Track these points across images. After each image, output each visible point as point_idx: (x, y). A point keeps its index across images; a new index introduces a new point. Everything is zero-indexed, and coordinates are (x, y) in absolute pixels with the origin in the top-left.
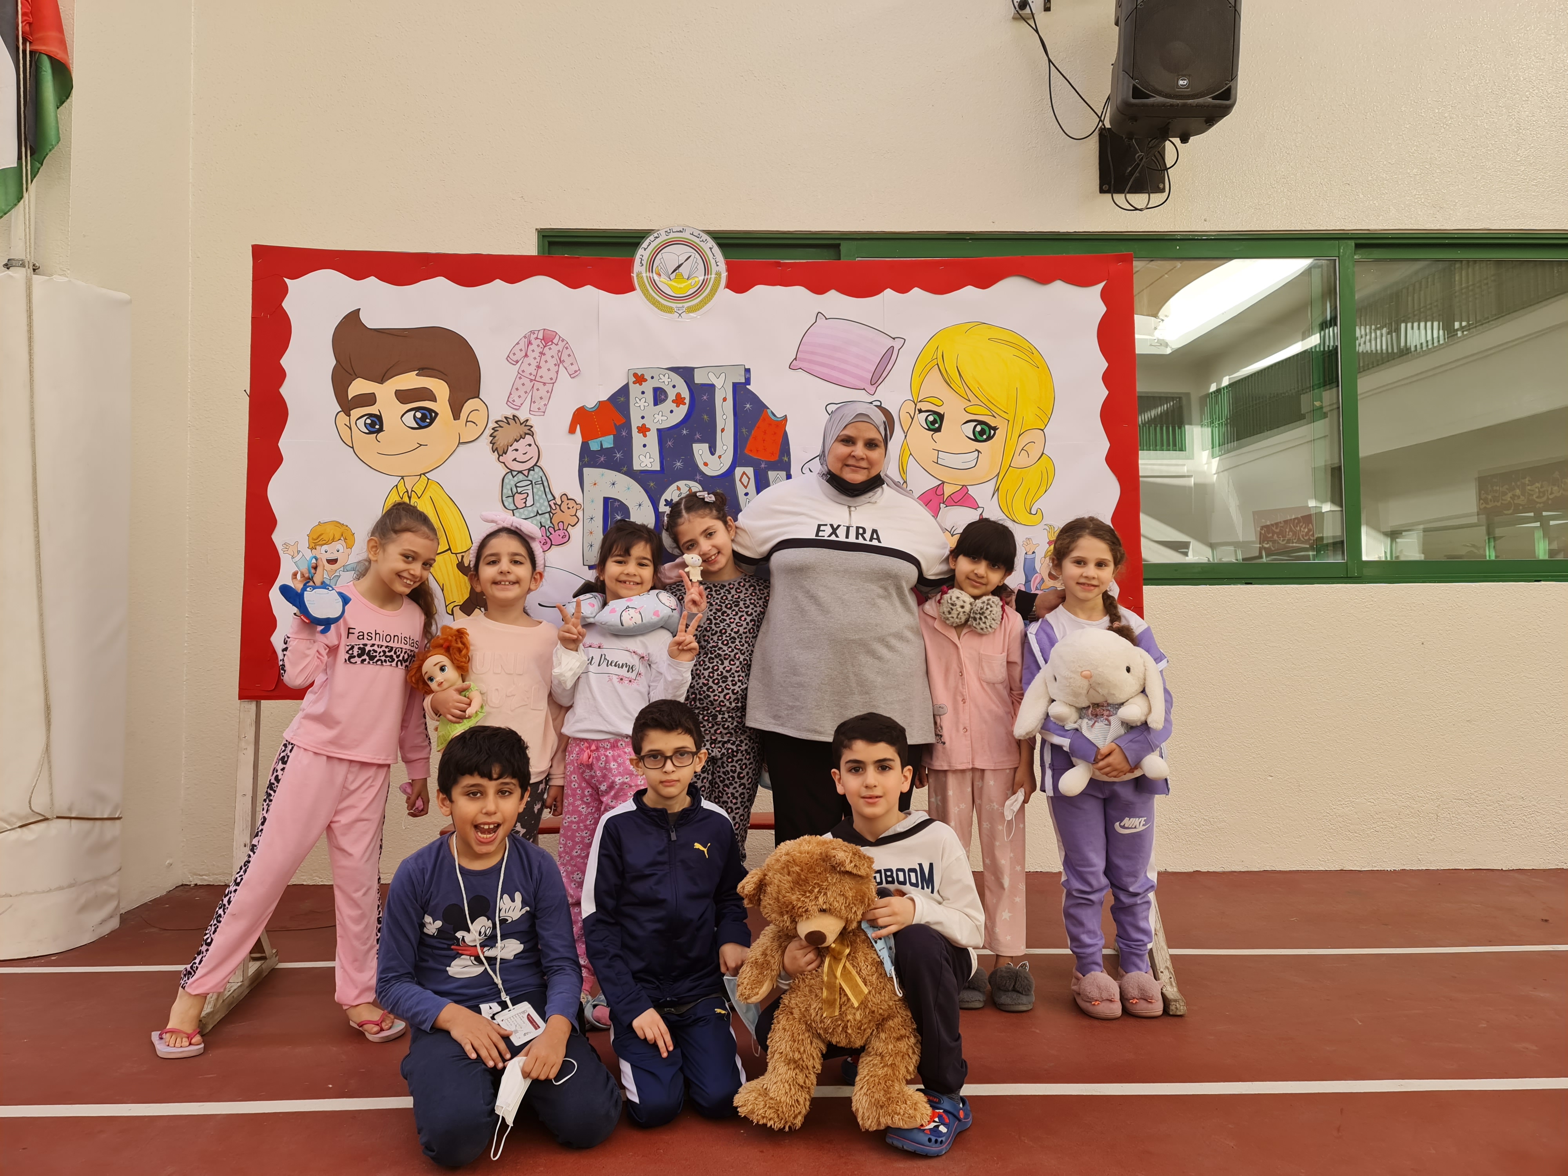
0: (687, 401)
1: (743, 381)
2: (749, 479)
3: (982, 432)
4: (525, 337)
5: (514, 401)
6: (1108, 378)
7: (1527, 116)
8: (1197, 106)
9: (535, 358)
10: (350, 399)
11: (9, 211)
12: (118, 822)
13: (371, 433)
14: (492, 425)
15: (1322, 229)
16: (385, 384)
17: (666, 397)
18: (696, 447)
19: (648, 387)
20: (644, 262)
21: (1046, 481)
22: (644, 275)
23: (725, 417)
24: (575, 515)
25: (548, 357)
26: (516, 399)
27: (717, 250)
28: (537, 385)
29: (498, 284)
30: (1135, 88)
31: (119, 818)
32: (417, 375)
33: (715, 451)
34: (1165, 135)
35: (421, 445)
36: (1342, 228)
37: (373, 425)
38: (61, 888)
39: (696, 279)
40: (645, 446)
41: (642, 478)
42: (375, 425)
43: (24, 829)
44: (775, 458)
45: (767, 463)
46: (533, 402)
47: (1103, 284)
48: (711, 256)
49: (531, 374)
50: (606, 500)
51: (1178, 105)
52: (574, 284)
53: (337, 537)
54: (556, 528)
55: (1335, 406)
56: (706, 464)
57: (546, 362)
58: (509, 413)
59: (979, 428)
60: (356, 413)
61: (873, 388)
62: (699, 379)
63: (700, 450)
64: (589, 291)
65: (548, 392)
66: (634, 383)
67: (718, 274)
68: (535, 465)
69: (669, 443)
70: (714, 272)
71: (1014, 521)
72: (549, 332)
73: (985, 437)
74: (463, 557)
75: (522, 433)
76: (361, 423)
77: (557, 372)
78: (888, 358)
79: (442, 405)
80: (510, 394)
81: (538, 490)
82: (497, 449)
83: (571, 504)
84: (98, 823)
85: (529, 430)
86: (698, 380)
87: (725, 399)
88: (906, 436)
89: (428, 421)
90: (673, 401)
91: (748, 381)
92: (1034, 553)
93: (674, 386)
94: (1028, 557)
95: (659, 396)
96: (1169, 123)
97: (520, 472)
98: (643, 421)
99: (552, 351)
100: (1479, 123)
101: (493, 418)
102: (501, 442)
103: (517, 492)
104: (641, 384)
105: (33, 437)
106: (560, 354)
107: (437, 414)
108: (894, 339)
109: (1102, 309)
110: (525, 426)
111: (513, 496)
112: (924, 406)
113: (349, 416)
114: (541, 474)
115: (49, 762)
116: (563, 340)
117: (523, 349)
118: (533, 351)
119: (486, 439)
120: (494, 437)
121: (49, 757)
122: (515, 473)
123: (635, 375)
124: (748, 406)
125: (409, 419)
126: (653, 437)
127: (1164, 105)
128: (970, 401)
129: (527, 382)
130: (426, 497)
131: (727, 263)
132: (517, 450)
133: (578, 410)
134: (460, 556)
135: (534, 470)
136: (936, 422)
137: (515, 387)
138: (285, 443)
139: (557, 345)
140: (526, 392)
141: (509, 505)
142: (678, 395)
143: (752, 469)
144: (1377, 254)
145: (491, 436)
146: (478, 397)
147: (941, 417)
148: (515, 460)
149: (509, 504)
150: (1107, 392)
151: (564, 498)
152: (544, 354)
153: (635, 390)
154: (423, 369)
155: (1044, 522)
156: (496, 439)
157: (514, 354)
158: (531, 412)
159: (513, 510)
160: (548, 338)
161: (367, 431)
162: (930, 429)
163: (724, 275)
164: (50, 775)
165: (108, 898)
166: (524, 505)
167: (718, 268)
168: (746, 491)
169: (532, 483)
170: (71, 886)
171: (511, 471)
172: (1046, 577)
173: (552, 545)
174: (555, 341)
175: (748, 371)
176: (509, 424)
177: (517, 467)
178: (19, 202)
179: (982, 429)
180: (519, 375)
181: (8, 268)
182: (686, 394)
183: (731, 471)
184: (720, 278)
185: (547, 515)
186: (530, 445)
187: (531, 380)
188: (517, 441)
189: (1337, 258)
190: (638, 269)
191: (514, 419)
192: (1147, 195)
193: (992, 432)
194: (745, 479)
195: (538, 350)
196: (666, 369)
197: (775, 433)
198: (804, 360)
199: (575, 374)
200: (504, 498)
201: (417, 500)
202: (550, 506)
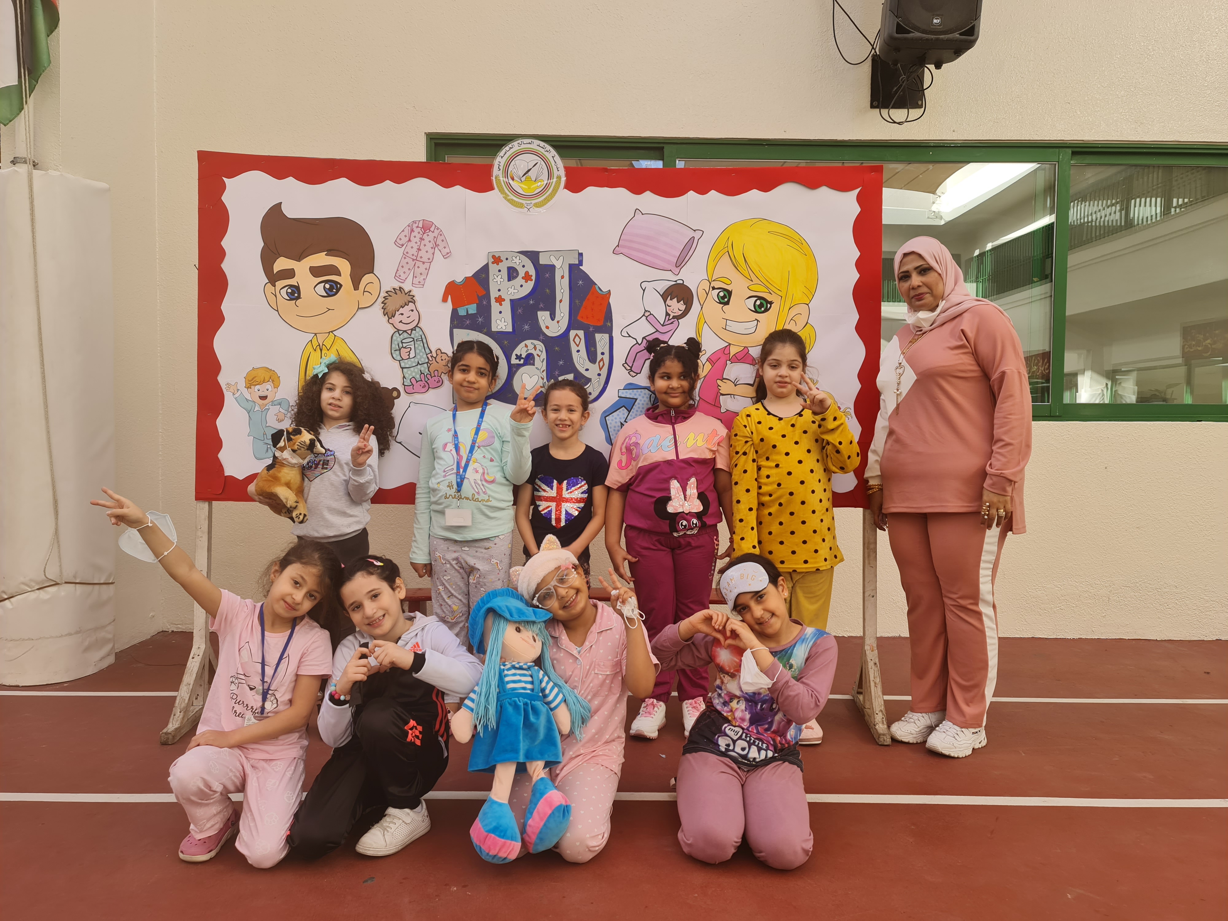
0: (534, 278)
1: (577, 263)
2: (580, 339)
3: (761, 306)
4: (409, 226)
5: (400, 276)
6: (859, 265)
7: (1216, 49)
8: (947, 40)
9: (416, 243)
10: (275, 273)
11: (13, 119)
12: (111, 586)
13: (291, 299)
14: (383, 294)
15: (1046, 139)
16: (302, 262)
17: (518, 274)
18: (540, 314)
19: (503, 266)
20: (501, 167)
22: (501, 178)
23: (562, 291)
25: (426, 241)
26: (402, 274)
27: (558, 158)
28: (418, 264)
29: (388, 184)
30: (898, 24)
31: (112, 583)
32: (326, 255)
33: (555, 317)
34: (922, 62)
35: (329, 309)
36: (1062, 139)
37: (292, 293)
38: (70, 634)
39: (542, 181)
40: (500, 312)
41: (498, 335)
42: (295, 293)
43: (41, 591)
44: (600, 324)
46: (414, 277)
47: (859, 190)
48: (553, 163)
49: (413, 255)
51: (932, 39)
52: (447, 184)
53: (267, 379)
54: (433, 375)
56: (547, 327)
57: (425, 245)
58: (397, 285)
59: (758, 302)
60: (280, 284)
61: (676, 270)
62: (543, 260)
63: (543, 317)
64: (458, 189)
65: (426, 269)
66: (493, 263)
67: (559, 178)
68: (417, 326)
69: (520, 311)
70: (555, 176)
72: (427, 222)
73: (763, 309)
75: (406, 301)
76: (284, 292)
77: (433, 254)
78: (690, 246)
79: (345, 279)
80: (397, 270)
81: (419, 345)
82: (387, 313)
83: (444, 356)
84: (97, 587)
85: (412, 298)
86: (542, 262)
87: (563, 277)
88: (702, 308)
89: (334, 290)
90: (523, 278)
91: (581, 263)
95: (512, 273)
96: (926, 53)
97: (405, 331)
98: (500, 293)
99: (429, 237)
100: (1176, 54)
101: (384, 289)
102: (390, 308)
103: (403, 347)
104: (498, 264)
105: (38, 296)
106: (435, 240)
107: (341, 285)
108: (695, 231)
110: (409, 295)
111: (400, 350)
112: (717, 284)
113: (275, 286)
114: (421, 333)
115: (58, 542)
116: (438, 229)
117: (407, 235)
118: (415, 237)
119: (378, 305)
120: (385, 304)
121: (58, 538)
122: (401, 332)
123: (494, 257)
124: (580, 282)
125: (320, 289)
126: (507, 306)
127: (921, 39)
128: (752, 281)
129: (410, 261)
130: (334, 349)
131: (567, 169)
132: (402, 314)
133: (449, 283)
135: (415, 330)
136: (725, 298)
137: (401, 265)
138: (226, 307)
139: (433, 232)
140: (409, 269)
141: (397, 357)
142: (527, 273)
143: (583, 332)
144: (1089, 159)
145: (382, 303)
146: (372, 272)
147: (730, 293)
148: (401, 322)
150: (859, 276)
152: (424, 240)
153: (493, 268)
154: (330, 250)
156: (386, 305)
157: (400, 239)
158: (413, 285)
159: (399, 361)
160: (426, 227)
161: (289, 298)
162: (720, 303)
163: (564, 179)
164: (59, 552)
165: (106, 641)
166: (408, 357)
167: (558, 173)
168: (578, 348)
169: (414, 340)
170: (77, 633)
171: (398, 330)
173: (429, 388)
174: (432, 229)
175: (581, 255)
176: (396, 293)
177: (402, 327)
178: (21, 112)
179: (761, 303)
181: (14, 164)
182: (532, 272)
183: (566, 333)
184: (560, 180)
185: (426, 365)
186: (412, 311)
187: (413, 260)
188: (403, 307)
189: (1057, 163)
190: (497, 172)
191: (400, 290)
192: (907, 110)
193: (769, 305)
194: (577, 340)
195: (419, 236)
196: (517, 252)
197: (601, 304)
198: (624, 247)
199: (447, 256)
200: (393, 352)
201: (327, 352)
202: (428, 358)
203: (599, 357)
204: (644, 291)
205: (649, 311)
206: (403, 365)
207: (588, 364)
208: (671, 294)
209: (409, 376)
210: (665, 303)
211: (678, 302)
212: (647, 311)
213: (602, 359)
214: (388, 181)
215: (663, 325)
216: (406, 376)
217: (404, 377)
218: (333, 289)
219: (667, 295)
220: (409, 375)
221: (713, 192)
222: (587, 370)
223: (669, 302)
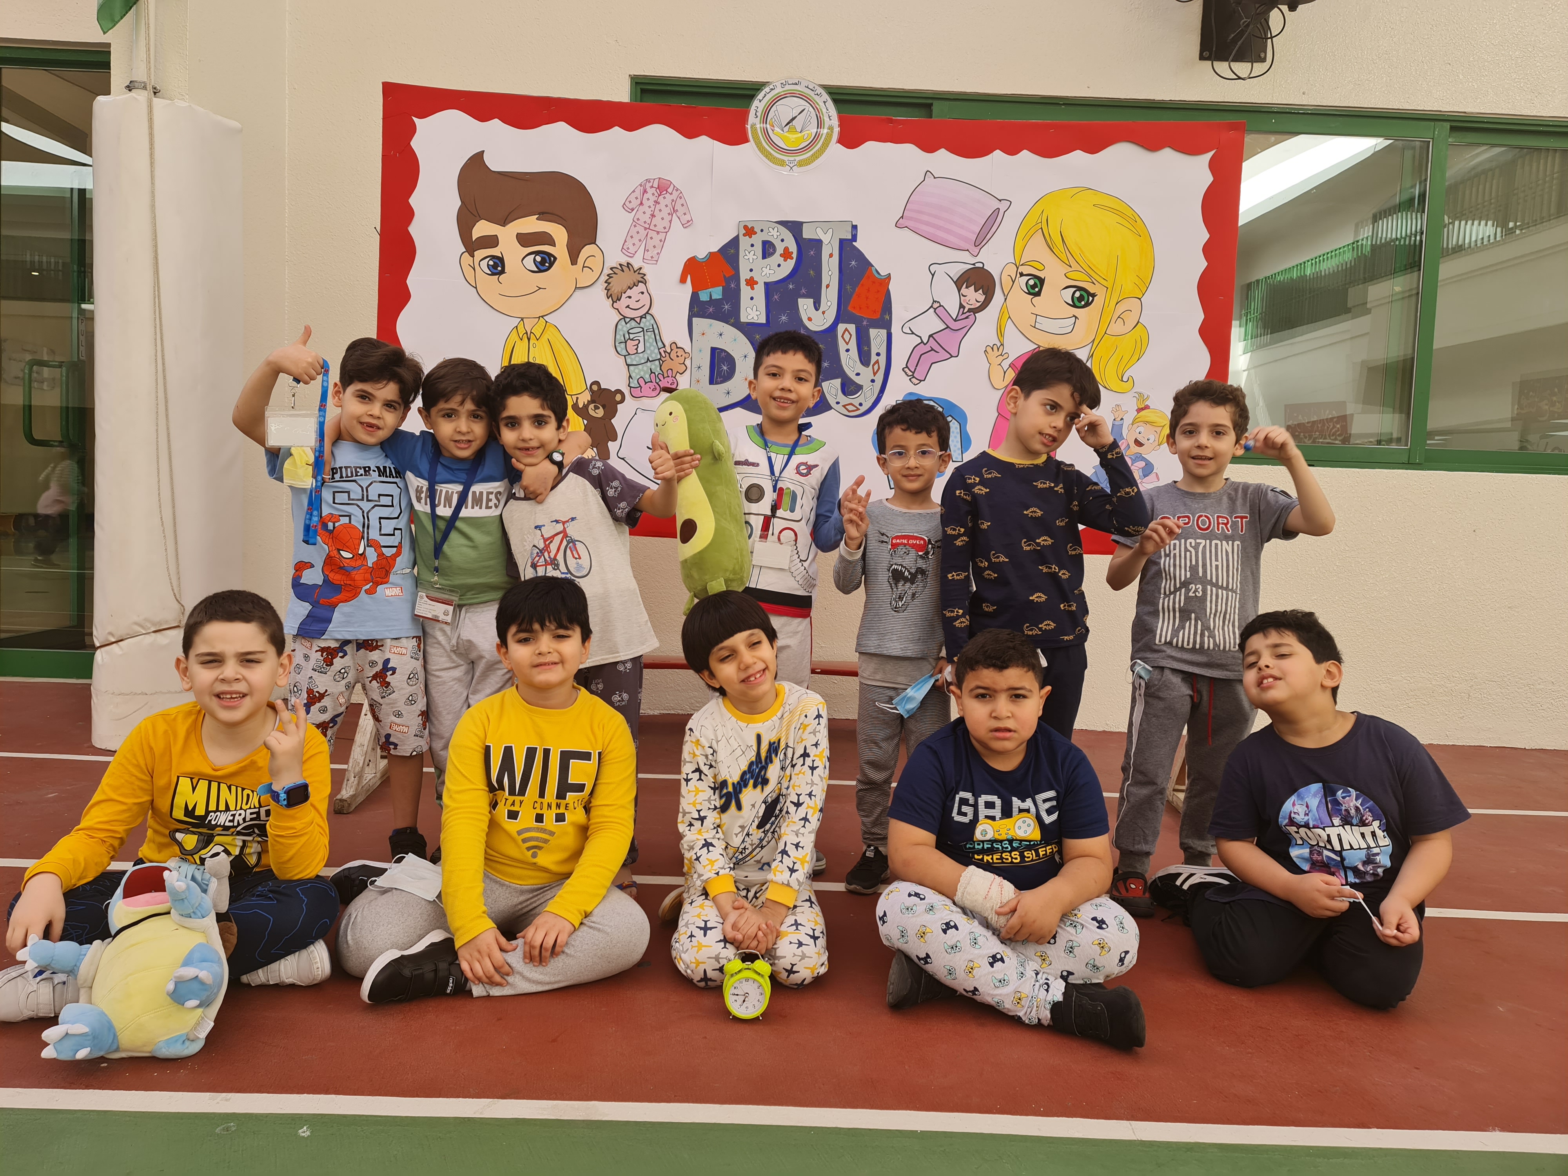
0: (795, 255)
1: (850, 237)
2: (851, 335)
3: (1081, 299)
4: (641, 185)
5: (628, 249)
6: (1208, 250)
9: (650, 207)
10: (473, 240)
13: (493, 274)
14: (607, 271)
15: (1419, 108)
16: (507, 227)
17: (775, 250)
18: (801, 301)
19: (757, 240)
20: (759, 114)
21: (1140, 351)
22: (758, 126)
23: (830, 273)
24: (684, 363)
25: (662, 206)
26: (631, 246)
27: (830, 104)
28: (651, 234)
29: (617, 131)
32: (537, 219)
33: (820, 307)
35: (540, 288)
36: (1439, 109)
37: (495, 266)
39: (808, 132)
40: (752, 298)
41: (748, 329)
42: (498, 266)
43: (157, 634)
44: (876, 317)
45: (869, 320)
46: (646, 250)
47: (1211, 153)
48: (824, 110)
49: (645, 222)
50: (713, 350)
52: (690, 133)
54: (666, 375)
55: (1414, 292)
56: (810, 319)
57: (660, 210)
58: (624, 260)
59: (1077, 294)
60: (480, 254)
61: (977, 250)
62: (807, 234)
63: (805, 305)
64: (704, 140)
65: (661, 241)
66: (744, 235)
67: (831, 128)
68: (647, 313)
69: (776, 297)
70: (826, 126)
71: (1106, 388)
72: (664, 181)
73: (1083, 303)
74: (577, 398)
75: (635, 281)
76: (484, 264)
77: (670, 222)
78: (993, 220)
79: (560, 250)
80: (625, 241)
81: (650, 337)
82: (611, 295)
83: (680, 352)
85: (642, 278)
87: (831, 255)
88: (1006, 299)
90: (781, 255)
91: (854, 238)
92: (1122, 419)
93: (782, 240)
94: (1116, 423)
95: (768, 249)
97: (633, 319)
98: (752, 274)
99: (666, 200)
101: (608, 265)
102: (615, 289)
103: (629, 339)
104: (750, 237)
106: (673, 203)
107: (555, 259)
108: (1000, 201)
109: (1209, 179)
110: (639, 273)
111: (626, 342)
112: (1026, 270)
113: (473, 256)
114: (652, 322)
116: (677, 190)
117: (639, 197)
118: (648, 199)
119: (601, 286)
120: (609, 283)
122: (627, 320)
123: (745, 227)
124: (853, 263)
125: (529, 262)
126: (760, 290)
128: (1071, 267)
129: (641, 230)
130: (544, 339)
131: (841, 119)
132: (630, 297)
133: (688, 260)
134: (574, 398)
135: (645, 318)
136: (1036, 287)
137: (630, 234)
138: (412, 281)
139: (671, 194)
141: (621, 351)
142: (786, 249)
143: (854, 326)
144: (1471, 137)
145: (606, 282)
146: (594, 243)
147: (1042, 281)
148: (628, 307)
149: (622, 349)
150: (1207, 264)
151: (674, 346)
152: (659, 203)
153: (744, 242)
154: (543, 213)
155: (1135, 390)
156: (611, 285)
157: (630, 202)
159: (625, 356)
160: (663, 187)
161: (490, 273)
162: (1029, 293)
163: (837, 130)
166: (636, 351)
167: (830, 122)
168: (847, 347)
169: (643, 331)
171: (625, 317)
172: (1132, 444)
174: (670, 190)
175: (855, 227)
176: (623, 271)
177: (630, 314)
179: (1081, 295)
180: (634, 223)
181: (129, 90)
182: (793, 248)
183: (833, 327)
184: (832, 132)
185: (657, 362)
186: (642, 293)
187: (646, 229)
188: (631, 289)
189: (1431, 140)
190: (753, 120)
191: (628, 267)
192: (1250, 64)
193: (1091, 299)
194: (847, 336)
195: (654, 198)
196: (776, 222)
197: (878, 291)
198: (910, 219)
199: (687, 224)
200: (617, 344)
201: (536, 342)
202: (660, 353)
203: (874, 358)
204: (933, 275)
205: (938, 302)
206: (629, 362)
207: (860, 368)
208: (967, 281)
209: (636, 376)
210: (959, 292)
211: (976, 291)
212: (936, 302)
213: (877, 362)
214: (617, 128)
215: (955, 320)
216: (633, 375)
217: (630, 376)
218: (546, 263)
219: (961, 282)
220: (637, 374)
221: (1025, 152)
222: (858, 374)
223: (964, 290)
